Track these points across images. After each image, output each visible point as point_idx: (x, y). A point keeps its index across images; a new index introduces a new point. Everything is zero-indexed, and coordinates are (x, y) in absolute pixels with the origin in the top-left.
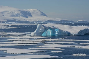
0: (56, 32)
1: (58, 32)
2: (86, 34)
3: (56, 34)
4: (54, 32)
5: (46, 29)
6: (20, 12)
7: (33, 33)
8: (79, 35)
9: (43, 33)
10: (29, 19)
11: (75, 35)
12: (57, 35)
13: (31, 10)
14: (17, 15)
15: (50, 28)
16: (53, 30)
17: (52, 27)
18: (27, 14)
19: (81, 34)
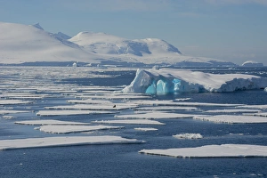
0: (176, 85)
1: (178, 86)
2: (238, 90)
3: (175, 89)
4: (170, 86)
5: (154, 79)
6: (126, 45)
7: (126, 89)
8: (223, 92)
9: (146, 87)
10: (145, 59)
11: (213, 92)
12: (177, 91)
13: (149, 41)
14: (122, 51)
15: (161, 77)
16: (169, 81)
17: (167, 76)
18: (140, 49)
19: (228, 90)
